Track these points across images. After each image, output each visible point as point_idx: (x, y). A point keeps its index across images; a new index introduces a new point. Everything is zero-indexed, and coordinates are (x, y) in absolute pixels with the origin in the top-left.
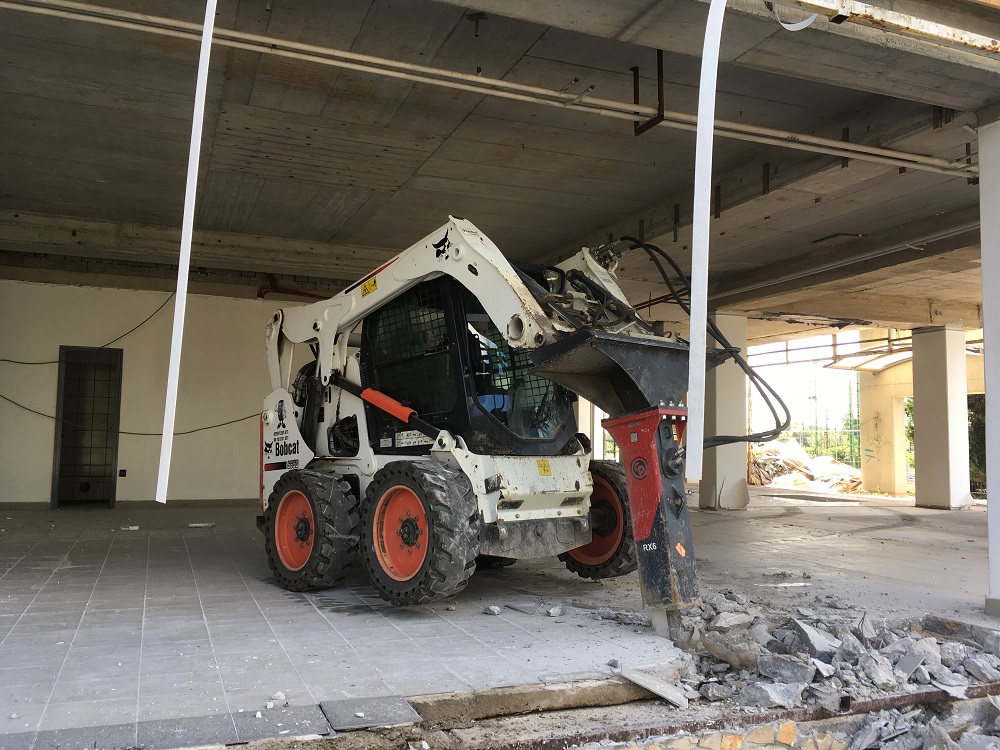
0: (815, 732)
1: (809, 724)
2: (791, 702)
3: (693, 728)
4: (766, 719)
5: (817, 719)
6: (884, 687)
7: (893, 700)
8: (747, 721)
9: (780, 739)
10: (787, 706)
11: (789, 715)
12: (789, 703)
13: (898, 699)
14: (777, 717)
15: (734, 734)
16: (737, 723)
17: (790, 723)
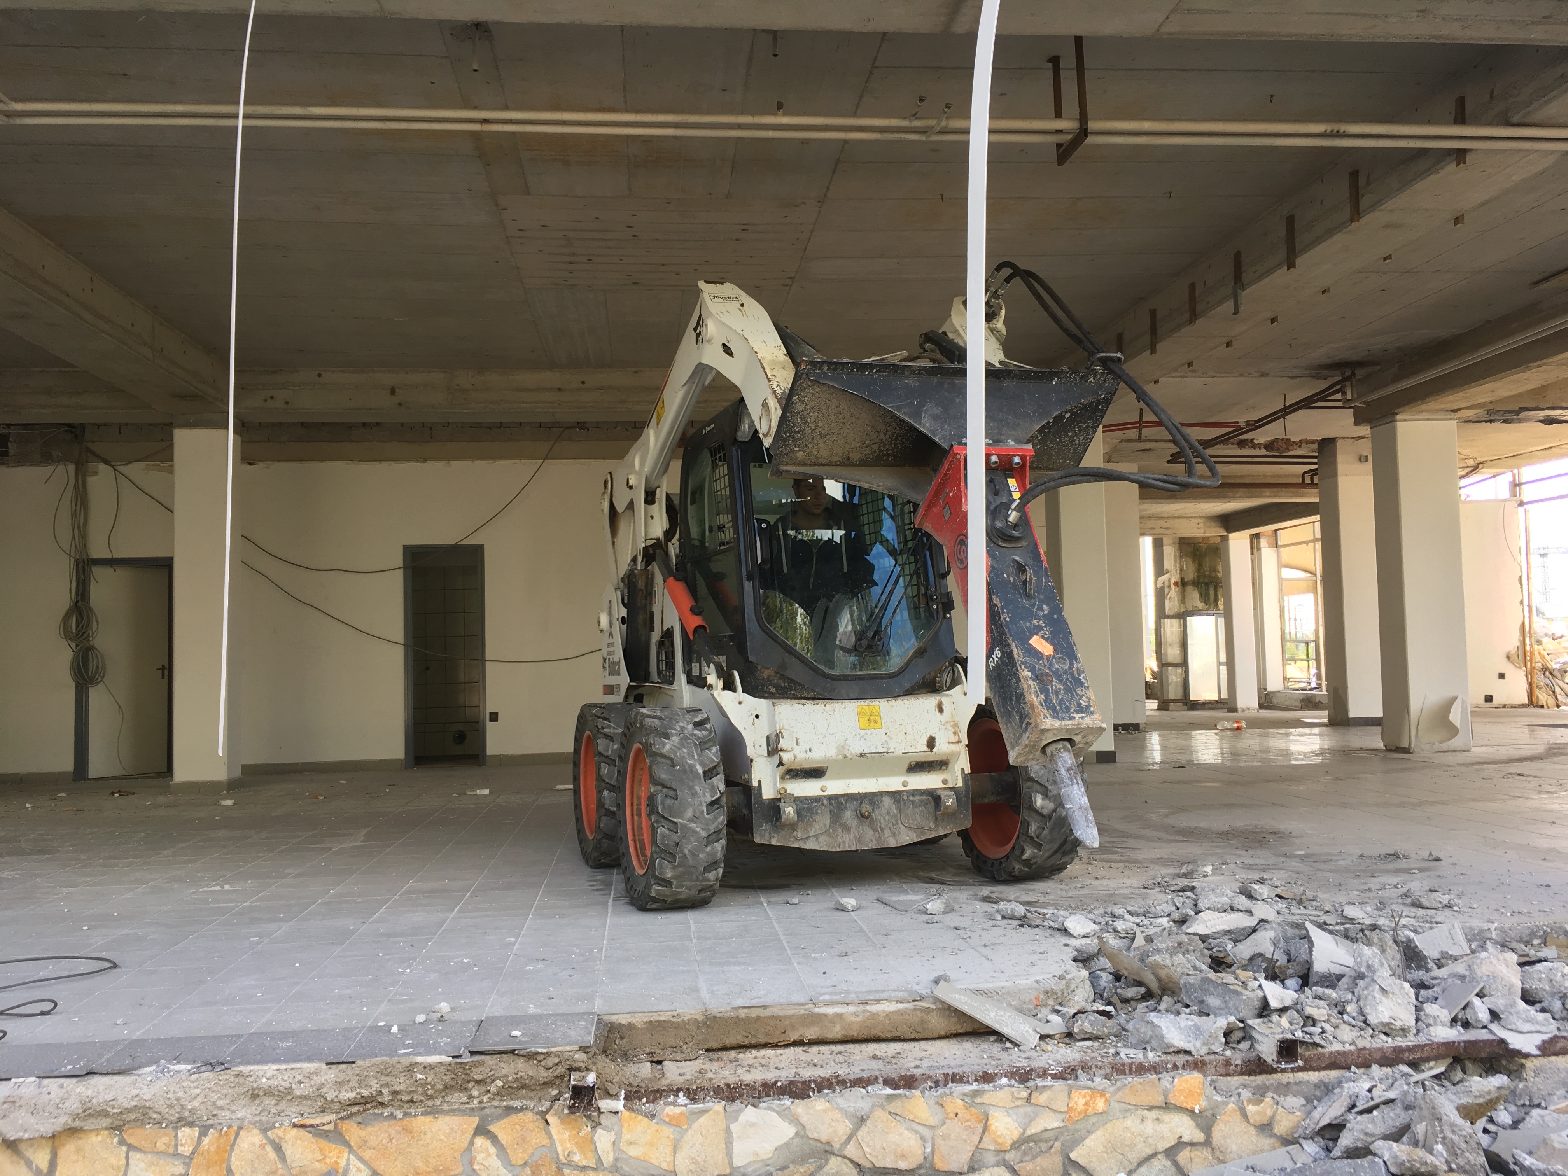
0: (1246, 1094)
1: (1236, 1080)
2: (1198, 1044)
3: (1023, 1076)
4: (1155, 1069)
5: (1250, 1075)
6: (1386, 1030)
7: (1398, 1050)
8: (1120, 1069)
9: (1177, 1099)
10: (1194, 1052)
11: (1199, 1065)
12: (1198, 1048)
13: (1410, 1049)
14: (1175, 1067)
15: (1090, 1088)
16: (1102, 1072)
17: (1196, 1076)
